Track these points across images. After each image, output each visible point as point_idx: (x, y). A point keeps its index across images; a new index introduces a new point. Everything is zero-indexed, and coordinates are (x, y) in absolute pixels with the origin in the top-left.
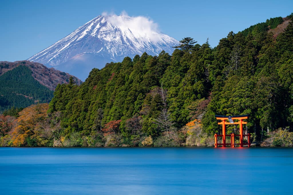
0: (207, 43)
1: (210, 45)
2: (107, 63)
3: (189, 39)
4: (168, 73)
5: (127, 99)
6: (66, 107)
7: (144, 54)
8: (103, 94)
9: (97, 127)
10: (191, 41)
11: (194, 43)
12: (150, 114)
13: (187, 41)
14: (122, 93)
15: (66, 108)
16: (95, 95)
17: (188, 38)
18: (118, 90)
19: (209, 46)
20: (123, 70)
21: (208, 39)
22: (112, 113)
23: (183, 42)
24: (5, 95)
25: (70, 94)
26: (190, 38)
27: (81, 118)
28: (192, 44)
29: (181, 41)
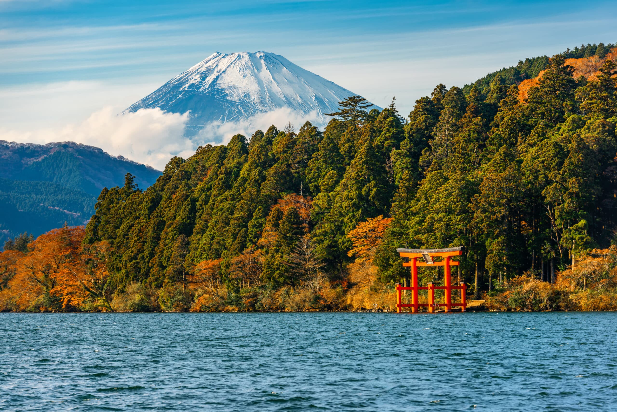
0: (392, 106)
1: (397, 112)
2: (200, 147)
3: (358, 99)
4: (314, 165)
5: (235, 216)
6: (118, 233)
7: (270, 129)
8: (189, 207)
9: (175, 271)
10: (362, 103)
11: (367, 106)
12: (277, 246)
13: (353, 103)
14: (226, 205)
15: (118, 235)
16: (173, 210)
17: (355, 97)
18: (219, 199)
19: (396, 114)
20: (231, 160)
21: (394, 98)
22: (205, 244)
23: (346, 106)
24: (27, 208)
25: (127, 208)
26: (359, 97)
27: (146, 253)
28: (362, 109)
29: (343, 103)
